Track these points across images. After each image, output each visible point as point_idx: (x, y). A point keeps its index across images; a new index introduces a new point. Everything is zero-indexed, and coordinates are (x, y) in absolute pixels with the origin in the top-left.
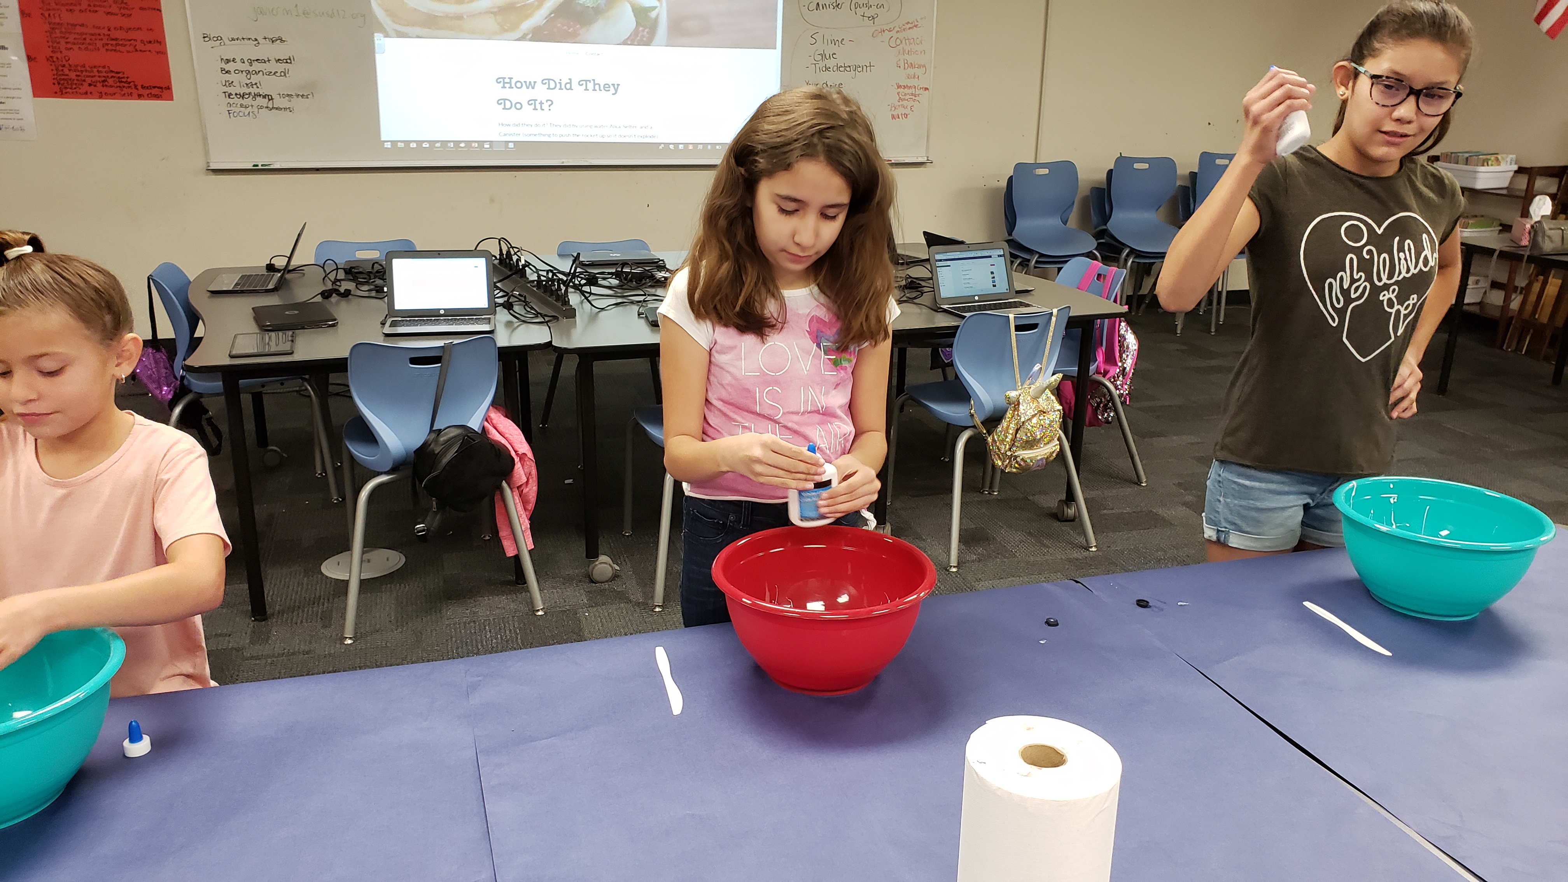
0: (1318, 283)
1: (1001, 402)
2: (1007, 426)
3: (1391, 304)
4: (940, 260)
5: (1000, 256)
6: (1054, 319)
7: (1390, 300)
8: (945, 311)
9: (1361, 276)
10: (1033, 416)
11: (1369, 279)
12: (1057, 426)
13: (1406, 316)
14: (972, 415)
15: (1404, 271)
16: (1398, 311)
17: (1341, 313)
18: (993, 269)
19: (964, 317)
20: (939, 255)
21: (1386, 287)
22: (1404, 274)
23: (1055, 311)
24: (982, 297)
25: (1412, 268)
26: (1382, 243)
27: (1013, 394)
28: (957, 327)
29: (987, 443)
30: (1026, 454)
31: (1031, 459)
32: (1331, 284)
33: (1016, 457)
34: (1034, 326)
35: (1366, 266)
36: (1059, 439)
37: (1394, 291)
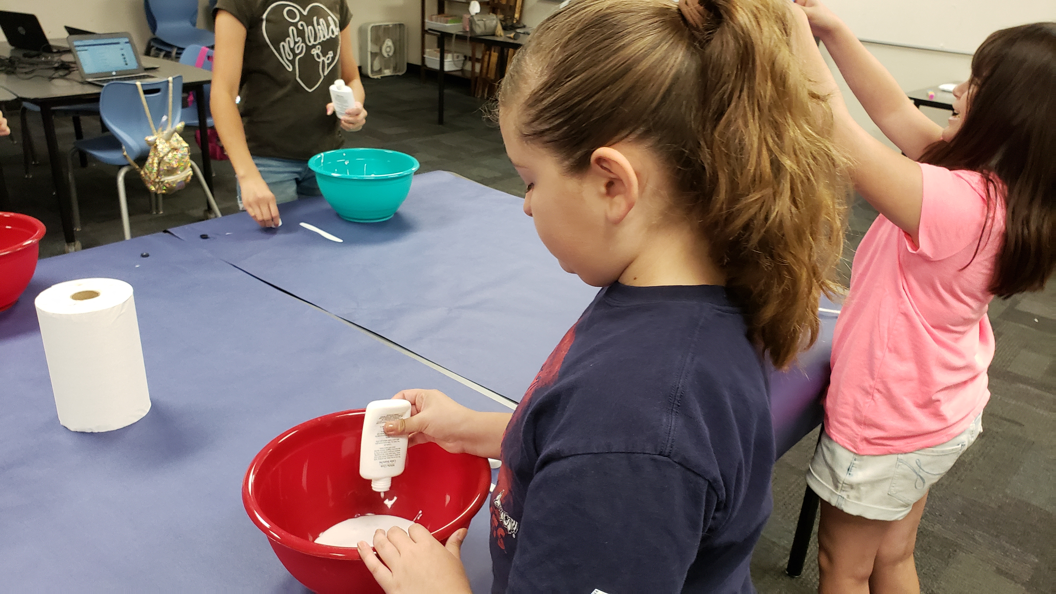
0: (276, 44)
1: (145, 146)
2: (153, 161)
3: (318, 56)
4: (79, 46)
5: (126, 43)
6: (171, 85)
7: (317, 54)
8: (90, 83)
9: (299, 41)
10: (169, 152)
11: (304, 41)
12: (187, 158)
13: (329, 65)
14: (125, 156)
15: (322, 37)
16: (323, 61)
17: (292, 62)
18: (123, 52)
19: (102, 86)
20: (77, 42)
21: (314, 46)
22: (322, 39)
23: (170, 79)
24: (119, 73)
25: (326, 34)
26: (308, 20)
27: (150, 139)
28: (99, 94)
29: (141, 175)
30: (168, 179)
31: (173, 182)
32: (283, 46)
33: (162, 182)
34: (157, 91)
35: (301, 33)
36: (192, 167)
37: (319, 48)
